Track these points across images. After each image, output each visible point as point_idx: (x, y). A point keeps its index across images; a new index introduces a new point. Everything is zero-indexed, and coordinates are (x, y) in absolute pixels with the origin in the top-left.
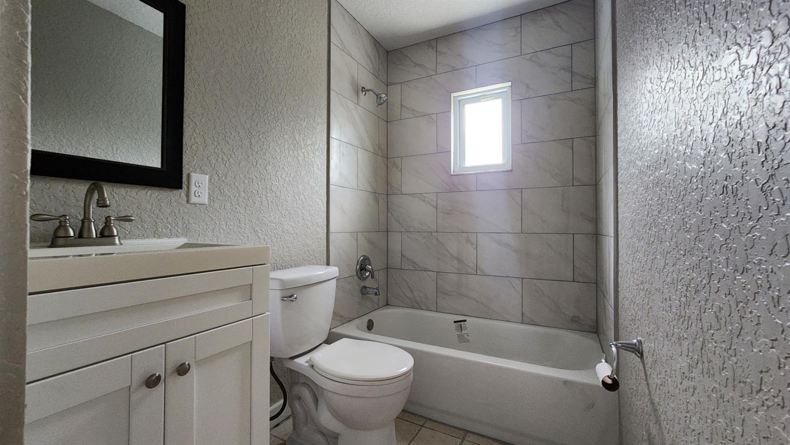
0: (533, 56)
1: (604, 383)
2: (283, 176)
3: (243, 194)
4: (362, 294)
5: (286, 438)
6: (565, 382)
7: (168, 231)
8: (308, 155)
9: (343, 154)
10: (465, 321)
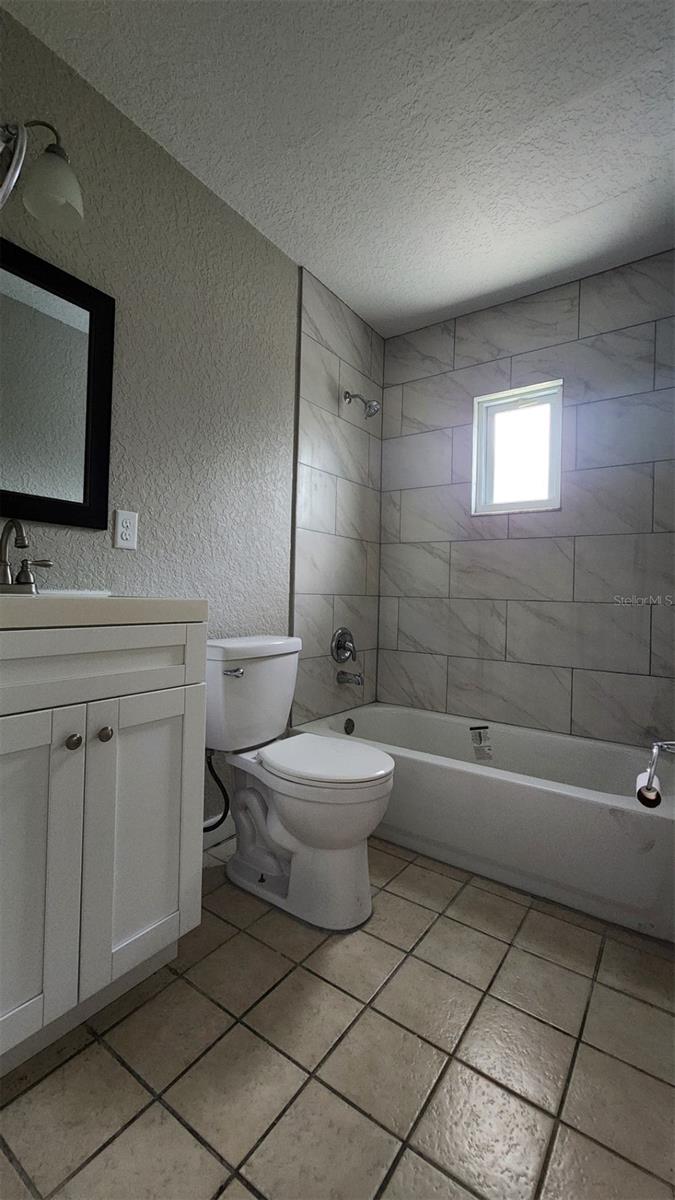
0: (596, 340)
1: (641, 795)
2: (232, 515)
3: (180, 538)
4: (339, 682)
5: (226, 858)
6: (614, 811)
7: (90, 580)
8: (267, 487)
9: (316, 486)
10: (487, 728)
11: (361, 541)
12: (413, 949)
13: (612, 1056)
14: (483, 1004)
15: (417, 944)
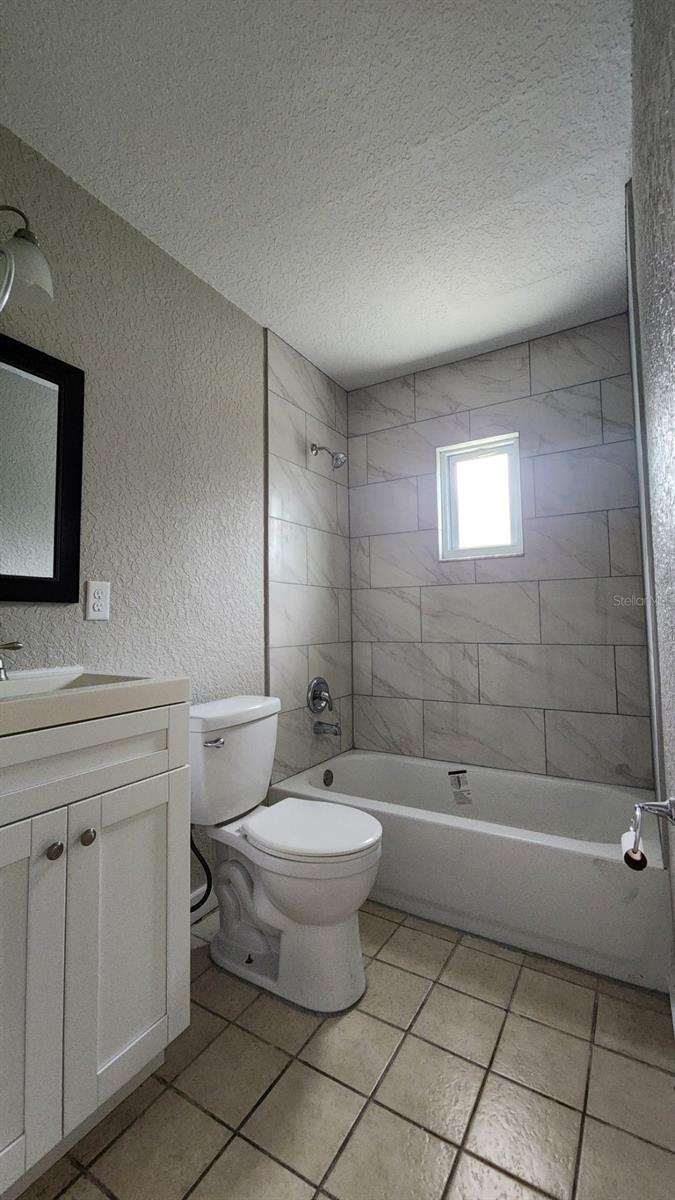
0: (547, 397)
1: (627, 857)
2: (206, 575)
3: (153, 603)
4: (316, 733)
5: (210, 938)
6: (597, 861)
7: (61, 657)
8: (239, 543)
9: (287, 538)
10: (465, 772)
11: (333, 589)
12: (411, 1026)
13: (618, 1128)
14: (487, 1084)
15: (415, 1020)
